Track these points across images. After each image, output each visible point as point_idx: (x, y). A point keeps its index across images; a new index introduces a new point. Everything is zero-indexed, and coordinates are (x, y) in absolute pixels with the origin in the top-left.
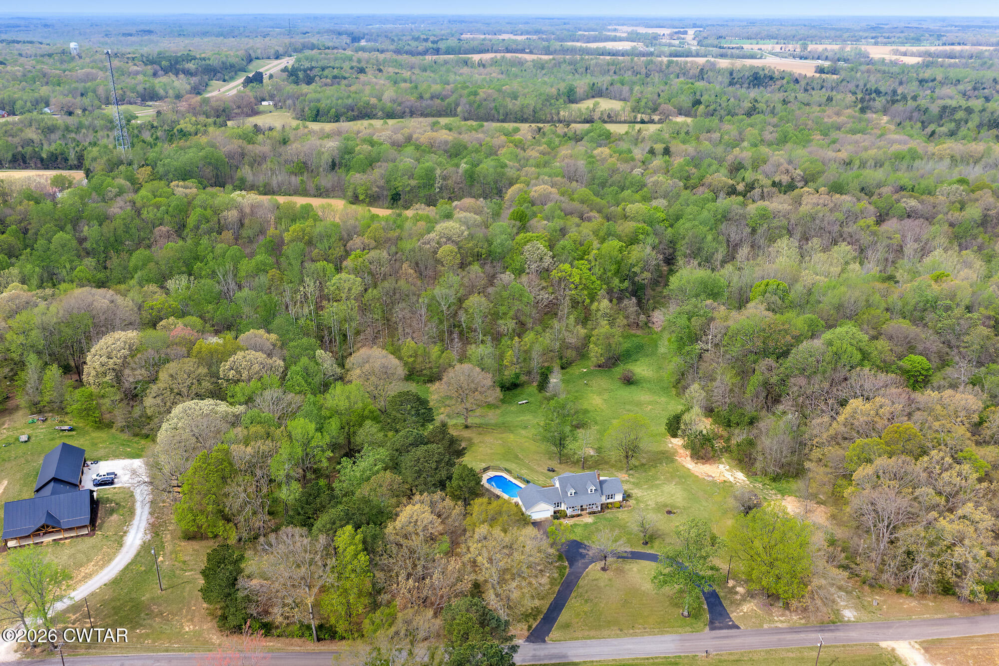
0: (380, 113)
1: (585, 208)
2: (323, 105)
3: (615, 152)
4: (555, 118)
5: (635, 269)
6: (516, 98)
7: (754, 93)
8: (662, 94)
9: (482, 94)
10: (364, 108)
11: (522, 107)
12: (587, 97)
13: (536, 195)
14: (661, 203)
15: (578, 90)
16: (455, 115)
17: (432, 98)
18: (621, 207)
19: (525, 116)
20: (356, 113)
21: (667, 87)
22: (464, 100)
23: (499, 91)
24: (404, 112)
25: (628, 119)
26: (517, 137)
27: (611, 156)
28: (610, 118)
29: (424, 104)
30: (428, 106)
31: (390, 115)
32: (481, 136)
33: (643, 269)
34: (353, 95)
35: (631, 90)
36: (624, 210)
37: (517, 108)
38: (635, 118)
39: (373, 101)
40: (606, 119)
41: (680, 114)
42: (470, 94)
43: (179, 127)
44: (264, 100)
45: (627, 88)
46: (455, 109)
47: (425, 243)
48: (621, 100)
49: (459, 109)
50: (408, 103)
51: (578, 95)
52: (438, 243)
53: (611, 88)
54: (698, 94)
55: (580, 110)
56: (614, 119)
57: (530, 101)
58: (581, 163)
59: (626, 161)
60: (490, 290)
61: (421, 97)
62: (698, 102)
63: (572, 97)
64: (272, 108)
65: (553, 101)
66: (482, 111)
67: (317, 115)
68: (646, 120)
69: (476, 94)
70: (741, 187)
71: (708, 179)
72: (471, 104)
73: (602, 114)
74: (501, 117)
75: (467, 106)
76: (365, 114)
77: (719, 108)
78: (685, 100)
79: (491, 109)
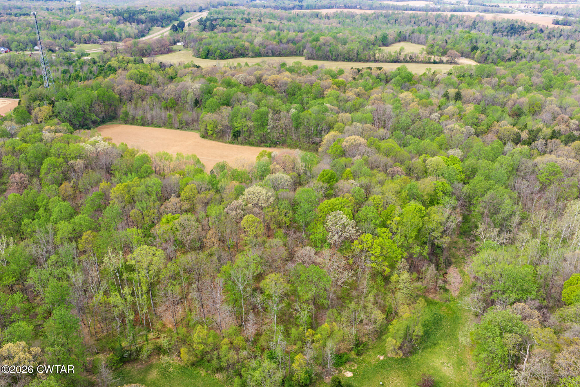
0: (251, 54)
1: (389, 160)
2: (211, 48)
3: (417, 97)
4: (372, 58)
5: (436, 234)
6: (345, 43)
7: (513, 41)
8: (449, 41)
9: (322, 39)
10: (241, 49)
11: (349, 51)
12: (395, 41)
13: (347, 144)
14: (456, 153)
15: (389, 37)
16: (302, 55)
17: (288, 42)
18: (422, 157)
19: (351, 57)
20: (234, 53)
21: (452, 35)
22: (309, 45)
23: (335, 38)
24: (267, 53)
25: (424, 60)
26: (341, 79)
27: (413, 101)
28: (412, 60)
29: (282, 46)
30: (284, 48)
31: (258, 55)
32: (313, 78)
33: (443, 233)
34: (234, 40)
35: (426, 37)
36: (424, 161)
37: (345, 51)
38: (430, 59)
39: (247, 44)
40: (408, 59)
41: (462, 56)
42: (314, 40)
43: (109, 63)
44: (179, 42)
45: (424, 36)
46: (303, 51)
47: (231, 209)
48: (419, 44)
49: (305, 51)
50: (271, 46)
51: (389, 41)
52: (244, 210)
53: (412, 35)
54: (474, 41)
55: (390, 53)
56: (414, 60)
57: (354, 46)
58: (389, 107)
59: (426, 106)
60: (290, 266)
61: (281, 41)
62: (475, 48)
63: (385, 42)
64: (182, 48)
65: (371, 47)
66: (321, 53)
67: (208, 54)
68: (437, 61)
69: (317, 40)
70: (524, 135)
71: (496, 126)
72: (313, 48)
73: (406, 56)
74: (334, 58)
75: (311, 49)
76: (241, 53)
77: (491, 53)
78: (466, 47)
79: (327, 52)
